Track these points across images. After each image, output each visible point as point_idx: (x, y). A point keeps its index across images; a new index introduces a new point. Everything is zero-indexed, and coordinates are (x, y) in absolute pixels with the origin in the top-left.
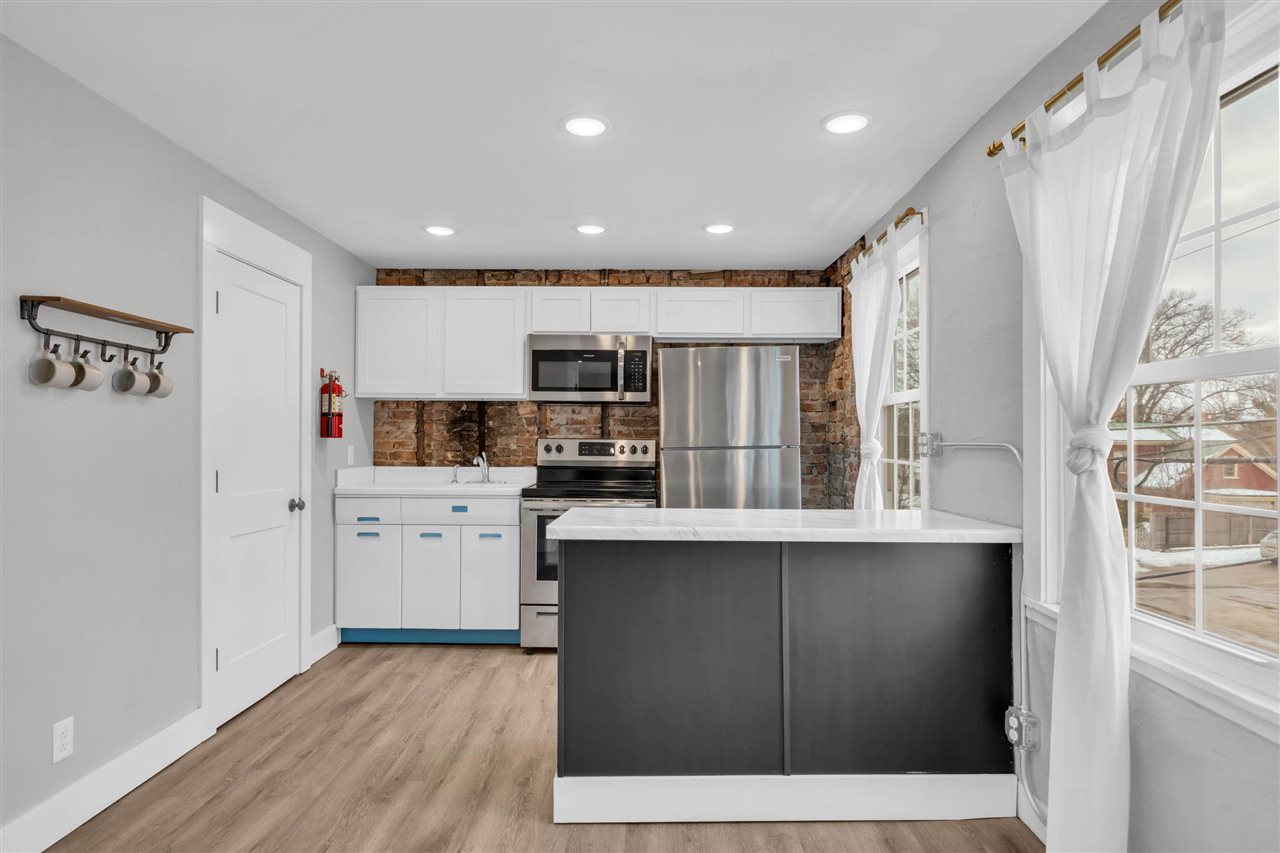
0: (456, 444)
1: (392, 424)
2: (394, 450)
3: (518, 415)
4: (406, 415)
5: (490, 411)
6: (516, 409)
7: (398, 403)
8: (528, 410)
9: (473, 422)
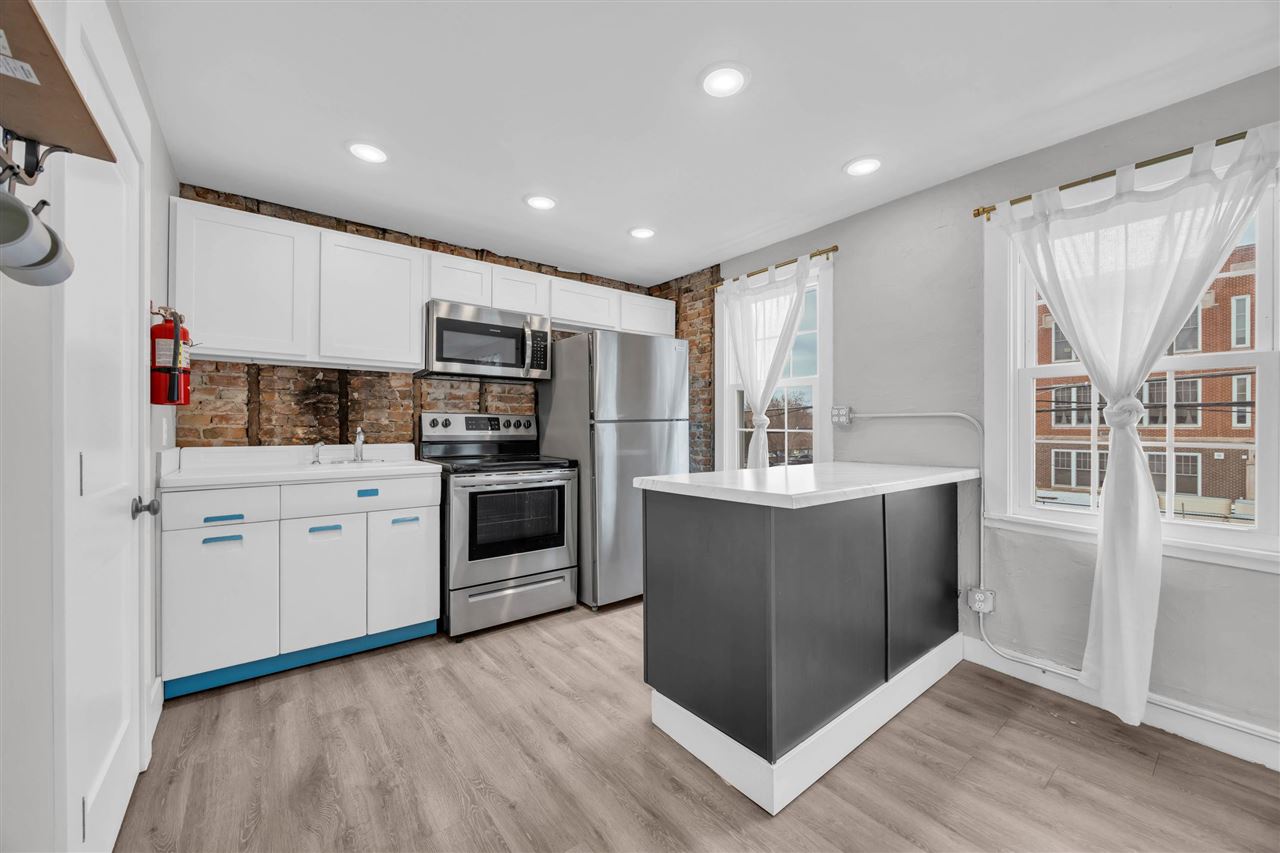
0: (309, 418)
1: (210, 392)
2: (211, 426)
3: (390, 387)
4: (231, 382)
5: (355, 381)
6: (388, 381)
7: (218, 366)
8: (402, 382)
9: (331, 392)
